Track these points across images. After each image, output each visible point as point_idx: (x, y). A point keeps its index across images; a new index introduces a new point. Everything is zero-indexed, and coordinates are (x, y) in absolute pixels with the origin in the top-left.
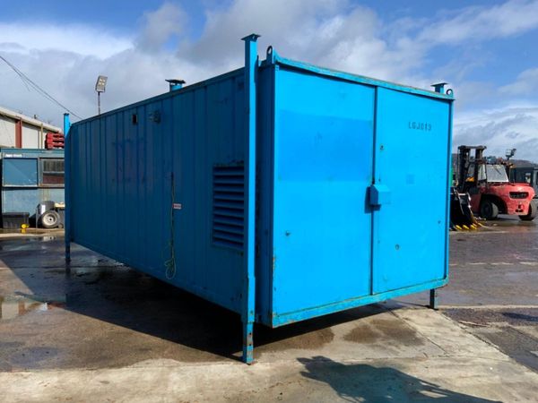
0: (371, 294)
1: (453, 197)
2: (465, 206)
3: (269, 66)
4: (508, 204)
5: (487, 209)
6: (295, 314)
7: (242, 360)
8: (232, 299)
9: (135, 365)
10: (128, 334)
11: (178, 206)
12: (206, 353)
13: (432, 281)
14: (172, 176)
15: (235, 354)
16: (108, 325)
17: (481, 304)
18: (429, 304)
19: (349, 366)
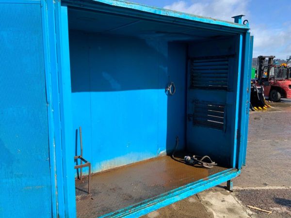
1: (252, 90)
2: (260, 94)
4: (287, 92)
5: (274, 95)
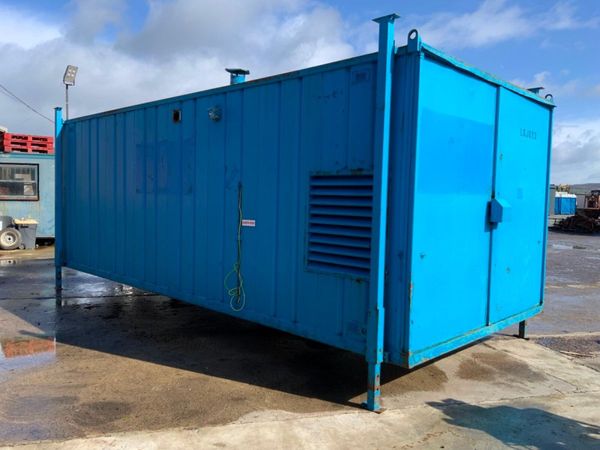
0: (487, 325)
3: (410, 54)
6: (427, 352)
7: (367, 407)
8: (341, 334)
9: (241, 419)
10: (204, 380)
11: (249, 223)
12: (315, 401)
13: (531, 308)
14: (240, 186)
15: (350, 401)
16: (172, 371)
17: (566, 332)
18: (518, 334)
19: (490, 409)
